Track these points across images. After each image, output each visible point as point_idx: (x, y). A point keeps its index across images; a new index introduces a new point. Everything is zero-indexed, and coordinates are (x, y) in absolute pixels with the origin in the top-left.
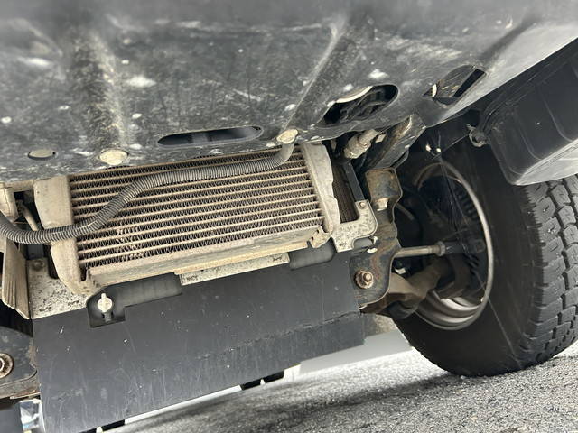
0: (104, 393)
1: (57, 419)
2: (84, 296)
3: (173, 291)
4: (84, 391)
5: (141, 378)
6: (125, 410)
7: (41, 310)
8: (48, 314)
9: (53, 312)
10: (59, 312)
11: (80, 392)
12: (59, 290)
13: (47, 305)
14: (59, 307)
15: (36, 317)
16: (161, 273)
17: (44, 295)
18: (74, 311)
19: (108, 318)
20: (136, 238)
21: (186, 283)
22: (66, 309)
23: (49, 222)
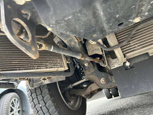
0: (133, 87)
1: (123, 93)
2: (122, 62)
3: (147, 58)
4: (128, 86)
5: (143, 83)
6: (140, 91)
7: (112, 67)
8: (114, 68)
9: (115, 67)
10: (116, 67)
11: (127, 86)
12: (115, 62)
13: (113, 66)
14: (116, 66)
15: (111, 69)
16: (144, 53)
17: (112, 63)
18: (120, 66)
19: (129, 68)
20: (137, 44)
21: (151, 55)
22: (118, 66)
23: (113, 44)
